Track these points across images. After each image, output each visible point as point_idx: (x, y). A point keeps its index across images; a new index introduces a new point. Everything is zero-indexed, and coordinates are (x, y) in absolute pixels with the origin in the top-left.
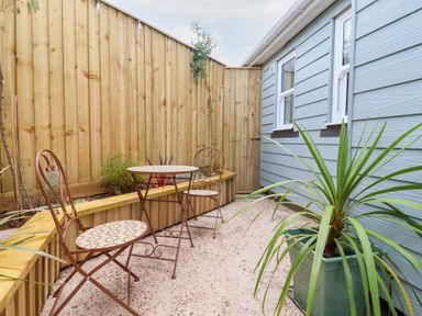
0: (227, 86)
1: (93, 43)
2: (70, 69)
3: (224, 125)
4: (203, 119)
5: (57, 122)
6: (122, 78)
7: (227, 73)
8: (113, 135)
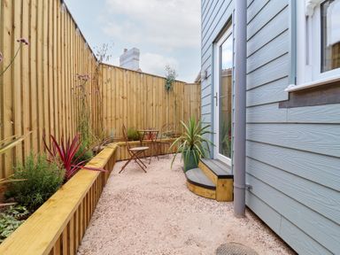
0: (186, 93)
1: (125, 85)
2: (117, 96)
3: (185, 113)
4: (172, 110)
5: (113, 115)
6: (135, 96)
7: (186, 87)
8: (131, 119)
